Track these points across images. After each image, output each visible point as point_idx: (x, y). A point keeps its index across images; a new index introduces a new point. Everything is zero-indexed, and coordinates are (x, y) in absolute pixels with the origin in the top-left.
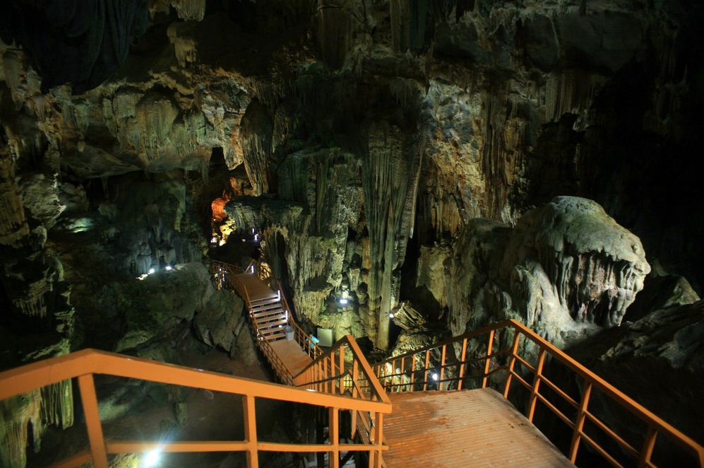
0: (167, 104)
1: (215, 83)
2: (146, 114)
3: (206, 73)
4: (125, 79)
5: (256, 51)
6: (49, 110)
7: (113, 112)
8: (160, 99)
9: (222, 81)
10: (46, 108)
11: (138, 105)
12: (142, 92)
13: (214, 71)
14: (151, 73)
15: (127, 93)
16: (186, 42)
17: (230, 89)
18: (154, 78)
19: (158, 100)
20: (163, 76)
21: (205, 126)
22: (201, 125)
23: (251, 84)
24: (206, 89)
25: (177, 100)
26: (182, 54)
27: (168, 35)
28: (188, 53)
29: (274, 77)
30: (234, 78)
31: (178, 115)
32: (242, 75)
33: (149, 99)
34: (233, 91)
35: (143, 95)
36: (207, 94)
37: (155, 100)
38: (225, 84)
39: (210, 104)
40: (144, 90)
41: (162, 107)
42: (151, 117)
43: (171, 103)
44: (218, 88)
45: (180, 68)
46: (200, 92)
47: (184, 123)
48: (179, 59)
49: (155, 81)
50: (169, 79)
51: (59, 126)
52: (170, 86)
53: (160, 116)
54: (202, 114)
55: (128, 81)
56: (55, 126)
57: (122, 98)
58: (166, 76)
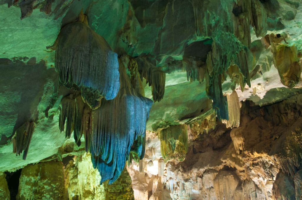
0: (231, 177)
1: (255, 162)
2: (219, 185)
3: (248, 156)
4: (208, 165)
5: (277, 137)
6: (175, 186)
7: (203, 185)
8: (227, 175)
9: (259, 160)
10: (174, 185)
11: (215, 180)
12: (217, 171)
13: (253, 154)
14: (222, 160)
15: (209, 173)
16: (239, 139)
17: (264, 164)
18: (223, 163)
19: (225, 176)
20: (228, 161)
21: (255, 191)
22: (252, 190)
23: (275, 159)
24: (250, 166)
25: (238, 174)
26: (237, 146)
27: (231, 136)
28: (240, 145)
29: (288, 153)
30: (265, 157)
31: (238, 184)
32: (268, 155)
33: (220, 176)
34: (266, 165)
35: (217, 173)
36: (251, 169)
37: (224, 176)
38: (261, 162)
39: (254, 176)
40: (218, 170)
41: (228, 180)
42: (222, 187)
43: (234, 177)
44: (257, 164)
45: (237, 154)
46: (248, 168)
47: (242, 189)
48: (236, 149)
49: (224, 164)
50: (231, 162)
51: (179, 195)
52: (232, 167)
53: (227, 185)
54: (252, 183)
55: (210, 166)
56: (177, 195)
57: (206, 176)
58: (229, 160)
